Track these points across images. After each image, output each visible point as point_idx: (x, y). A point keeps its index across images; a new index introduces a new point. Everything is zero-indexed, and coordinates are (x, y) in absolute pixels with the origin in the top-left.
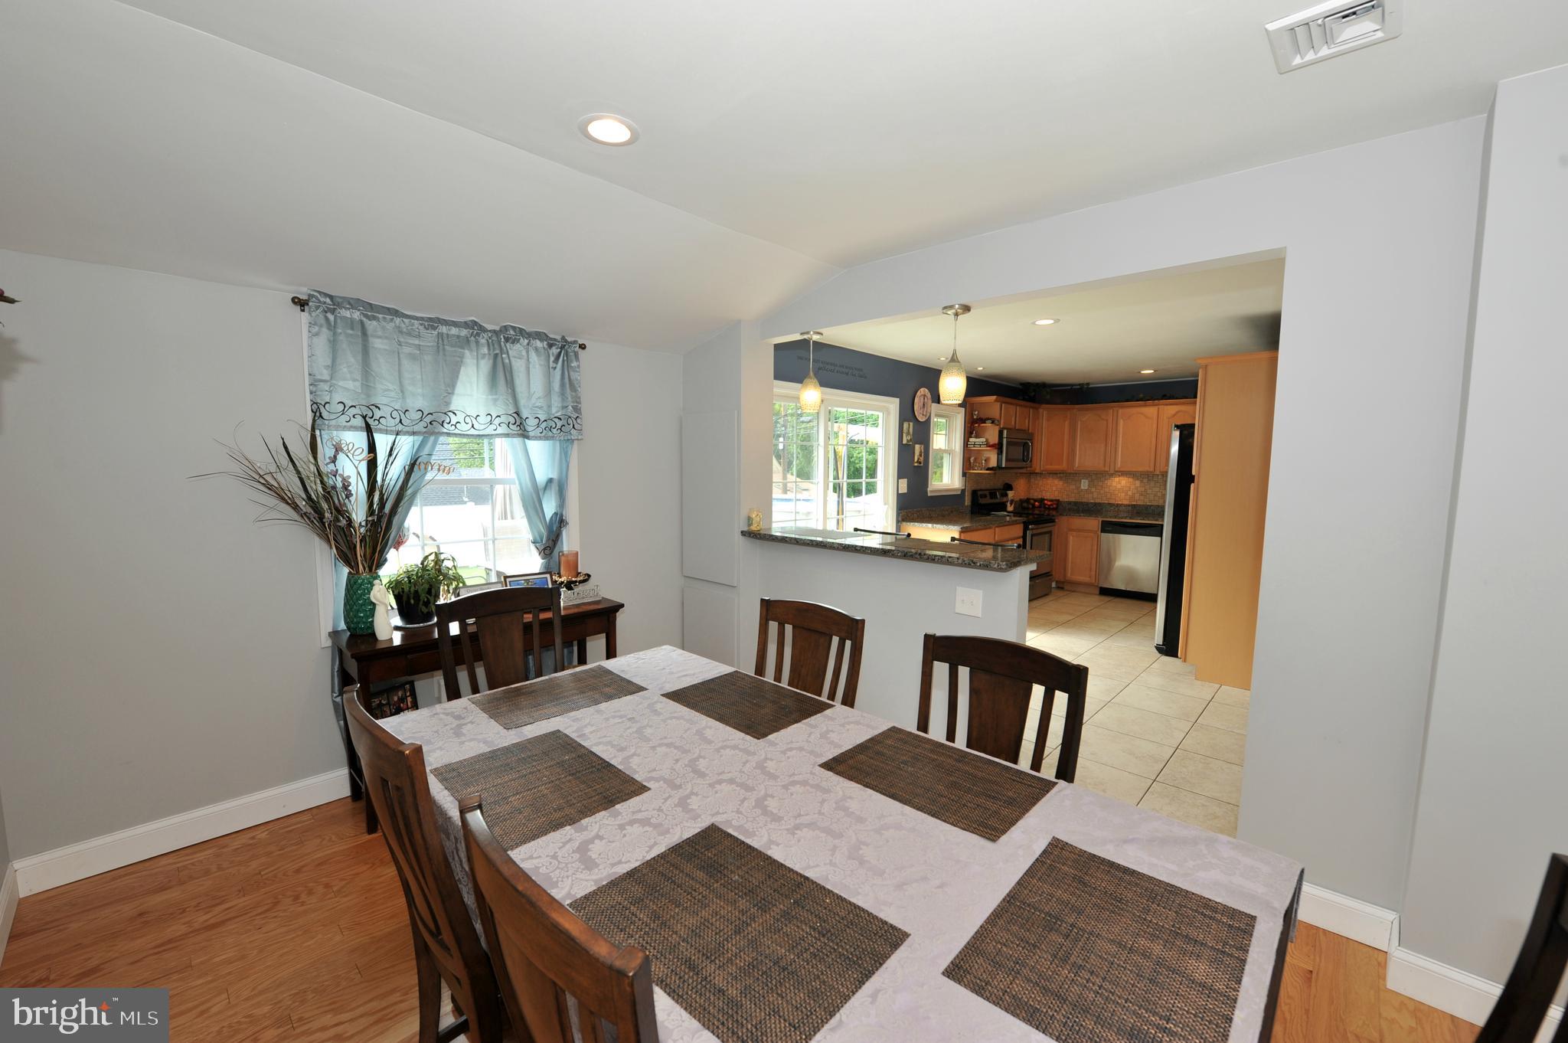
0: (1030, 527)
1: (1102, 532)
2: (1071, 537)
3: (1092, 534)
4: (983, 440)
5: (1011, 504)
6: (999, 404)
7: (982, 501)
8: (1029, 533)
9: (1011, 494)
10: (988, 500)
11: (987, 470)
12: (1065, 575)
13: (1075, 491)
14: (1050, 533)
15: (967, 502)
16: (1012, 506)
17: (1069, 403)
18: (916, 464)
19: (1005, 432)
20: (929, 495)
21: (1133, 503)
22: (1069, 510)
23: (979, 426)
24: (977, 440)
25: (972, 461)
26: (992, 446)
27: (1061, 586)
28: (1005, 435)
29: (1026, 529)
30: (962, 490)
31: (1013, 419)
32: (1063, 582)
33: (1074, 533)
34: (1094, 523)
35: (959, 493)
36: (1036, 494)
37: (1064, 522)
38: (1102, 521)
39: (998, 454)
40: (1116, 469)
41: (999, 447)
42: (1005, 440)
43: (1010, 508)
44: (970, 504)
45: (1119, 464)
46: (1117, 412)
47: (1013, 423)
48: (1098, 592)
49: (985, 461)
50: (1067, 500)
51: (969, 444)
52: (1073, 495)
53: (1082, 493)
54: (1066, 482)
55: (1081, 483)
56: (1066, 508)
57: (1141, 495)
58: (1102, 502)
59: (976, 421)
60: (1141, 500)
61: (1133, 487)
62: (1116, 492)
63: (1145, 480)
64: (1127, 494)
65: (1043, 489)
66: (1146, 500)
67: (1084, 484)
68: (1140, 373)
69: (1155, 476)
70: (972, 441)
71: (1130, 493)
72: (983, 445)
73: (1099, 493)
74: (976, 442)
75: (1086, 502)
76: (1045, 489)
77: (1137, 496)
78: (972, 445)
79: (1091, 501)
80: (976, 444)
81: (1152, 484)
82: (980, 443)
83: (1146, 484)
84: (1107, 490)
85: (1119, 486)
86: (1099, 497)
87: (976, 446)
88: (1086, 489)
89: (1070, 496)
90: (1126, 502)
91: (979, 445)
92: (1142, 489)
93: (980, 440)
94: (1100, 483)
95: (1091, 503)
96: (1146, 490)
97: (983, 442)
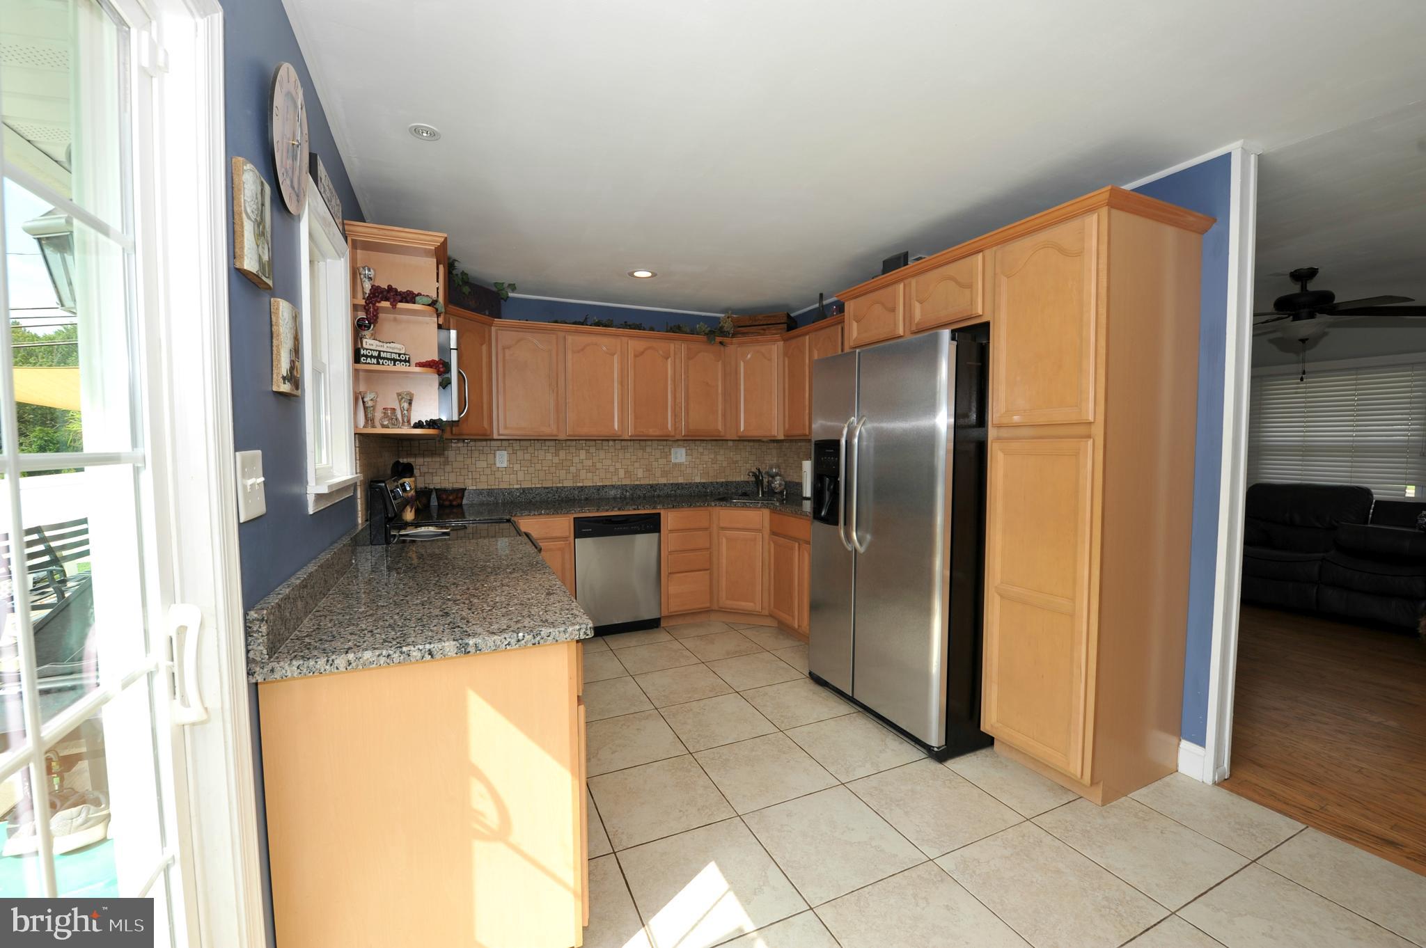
1: (576, 536)
3: (561, 544)
4: (401, 348)
11: (416, 427)
13: (488, 471)
18: (287, 387)
19: (454, 335)
20: (312, 509)
21: (579, 485)
22: (482, 504)
23: (393, 306)
24: (387, 347)
25: (369, 404)
26: (425, 364)
28: (454, 343)
38: (574, 518)
39: (440, 383)
41: (440, 370)
42: (453, 355)
45: (570, 424)
49: (410, 402)
50: (475, 488)
51: (363, 355)
52: (484, 478)
53: (498, 475)
54: (469, 455)
55: (495, 457)
56: (474, 502)
57: (588, 471)
58: (534, 486)
59: (377, 294)
60: (589, 480)
61: (576, 460)
62: (553, 470)
63: (593, 450)
64: (568, 472)
65: (427, 471)
66: (596, 479)
67: (502, 459)
68: (631, 274)
69: (605, 443)
70: (371, 348)
71: (573, 469)
72: (401, 361)
73: (526, 472)
74: (380, 352)
75: (509, 489)
76: (430, 471)
77: (583, 474)
78: (372, 357)
79: (516, 486)
80: (379, 357)
81: (602, 454)
82: (394, 356)
83: (594, 454)
84: (538, 467)
85: (556, 460)
86: (527, 479)
87: (381, 361)
88: (506, 466)
89: (478, 480)
90: (568, 484)
91: (391, 359)
92: (589, 463)
93: (393, 348)
94: (527, 456)
95: (517, 489)
96: (594, 465)
97: (400, 355)
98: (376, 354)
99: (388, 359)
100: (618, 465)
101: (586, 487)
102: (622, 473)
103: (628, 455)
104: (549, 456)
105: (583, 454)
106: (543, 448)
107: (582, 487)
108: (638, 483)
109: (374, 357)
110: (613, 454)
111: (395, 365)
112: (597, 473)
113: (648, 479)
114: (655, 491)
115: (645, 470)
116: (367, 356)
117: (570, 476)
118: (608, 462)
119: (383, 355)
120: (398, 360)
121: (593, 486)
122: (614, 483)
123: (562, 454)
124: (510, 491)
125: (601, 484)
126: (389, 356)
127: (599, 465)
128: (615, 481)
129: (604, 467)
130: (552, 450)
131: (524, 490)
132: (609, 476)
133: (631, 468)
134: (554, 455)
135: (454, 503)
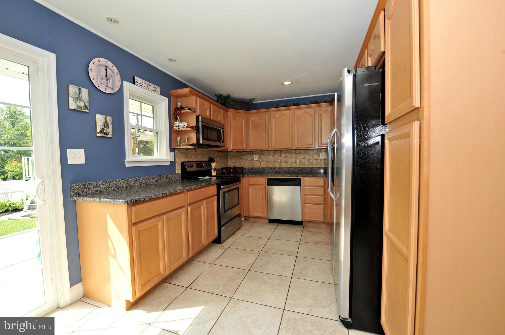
0: (222, 187)
1: (268, 185)
2: (251, 189)
3: (262, 187)
4: (185, 124)
5: (214, 171)
6: (194, 97)
7: (189, 170)
8: (221, 192)
9: (213, 165)
10: (195, 168)
11: (189, 145)
12: (249, 213)
13: (252, 162)
14: (238, 188)
15: (178, 170)
16: (216, 172)
17: (244, 109)
18: (99, 135)
19: (200, 118)
20: (127, 165)
21: (281, 167)
22: (249, 173)
23: (180, 112)
24: (181, 124)
25: (178, 140)
26: (192, 127)
27: (247, 219)
28: (200, 120)
29: (219, 189)
30: (171, 162)
31: (208, 111)
32: (248, 217)
33: (253, 187)
34: (263, 180)
35: (168, 164)
36: (231, 164)
37: (246, 181)
38: (267, 178)
39: (196, 133)
40: (272, 148)
41: (197, 129)
42: (201, 124)
43: (214, 173)
44: (180, 172)
45: (273, 145)
46: (271, 114)
47: (208, 114)
48: (268, 221)
49: (188, 139)
50: (248, 167)
51: (174, 127)
52: (250, 164)
53: (255, 163)
54: (246, 157)
55: (254, 157)
56: (247, 172)
57: (285, 162)
58: (266, 167)
59: (177, 109)
60: (285, 165)
61: (280, 158)
62: (272, 161)
63: (287, 154)
64: (278, 162)
65: (235, 161)
66: (288, 165)
67: (256, 158)
68: (283, 84)
69: (291, 151)
70: (177, 124)
71: (279, 161)
72: (185, 127)
73: (263, 162)
74: (179, 125)
75: (258, 168)
76: (236, 161)
77: (283, 163)
78: (176, 127)
79: (260, 167)
80: (179, 127)
81: (290, 155)
82: (183, 126)
83: (287, 156)
84: (268, 160)
85: (273, 158)
86: (264, 164)
87: (179, 128)
88: (257, 160)
89: (249, 165)
90: (278, 167)
91: (182, 127)
92: (285, 159)
93: (183, 124)
94: (264, 157)
95: (260, 168)
96: (287, 159)
97: (185, 125)
98: (178, 126)
99: (181, 127)
100: (297, 160)
101: (284, 168)
102: (298, 163)
103: (301, 156)
104: (271, 157)
105: (283, 156)
106: (269, 154)
107: (282, 168)
108: (305, 167)
109: (177, 127)
110: (295, 155)
111: (183, 128)
112: (288, 163)
113: (309, 165)
114: (312, 170)
115: (308, 162)
116: (175, 127)
117: (278, 164)
118: (293, 159)
119: (179, 126)
120: (184, 127)
121: (287, 168)
122: (295, 167)
123: (276, 156)
124: (258, 169)
125: (290, 167)
126: (181, 126)
127: (289, 160)
128: (295, 166)
129: (291, 160)
130: (272, 154)
131: (262, 168)
132: (293, 164)
133: (302, 161)
134: (273, 156)
135: (239, 172)
